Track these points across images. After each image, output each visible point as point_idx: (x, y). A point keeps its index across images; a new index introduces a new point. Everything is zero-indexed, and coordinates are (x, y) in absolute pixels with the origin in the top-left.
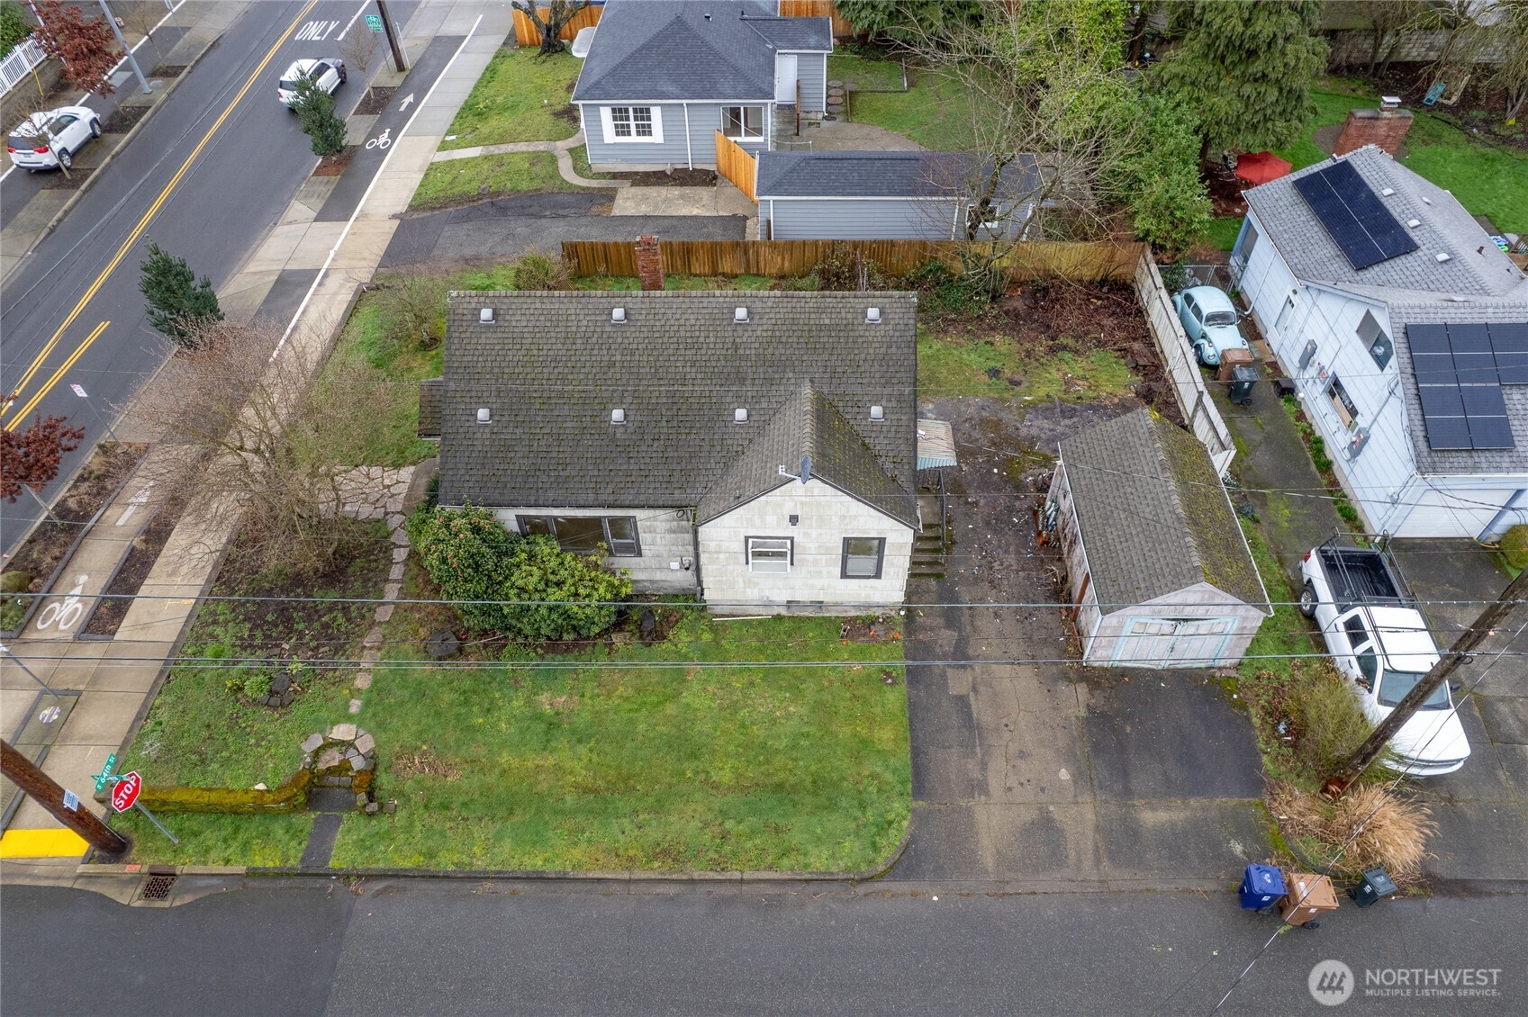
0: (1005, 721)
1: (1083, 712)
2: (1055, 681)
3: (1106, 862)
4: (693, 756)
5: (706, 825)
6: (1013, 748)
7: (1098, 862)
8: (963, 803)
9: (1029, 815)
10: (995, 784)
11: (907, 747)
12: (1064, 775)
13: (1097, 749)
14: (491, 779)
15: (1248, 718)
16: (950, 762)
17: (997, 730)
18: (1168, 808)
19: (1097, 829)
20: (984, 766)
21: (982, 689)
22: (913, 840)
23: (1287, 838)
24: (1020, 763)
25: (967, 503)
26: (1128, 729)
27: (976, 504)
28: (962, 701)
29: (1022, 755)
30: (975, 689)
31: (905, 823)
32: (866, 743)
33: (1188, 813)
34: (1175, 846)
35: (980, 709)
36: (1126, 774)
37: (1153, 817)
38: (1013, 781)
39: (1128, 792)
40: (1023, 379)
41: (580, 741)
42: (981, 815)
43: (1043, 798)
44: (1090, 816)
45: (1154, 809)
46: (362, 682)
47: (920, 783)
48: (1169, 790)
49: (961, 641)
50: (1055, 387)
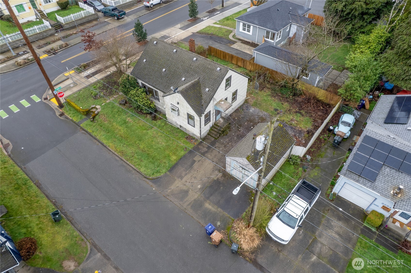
0: (198, 170)
1: (216, 179)
2: (216, 170)
3: (190, 206)
4: (140, 140)
5: (132, 153)
6: (195, 175)
7: (189, 205)
8: (176, 178)
9: (185, 188)
10: (185, 179)
11: (175, 162)
12: (199, 186)
13: (211, 187)
14: (110, 126)
15: (250, 204)
16: (180, 170)
17: (195, 170)
18: (213, 207)
19: (195, 200)
20: (186, 174)
22: (161, 178)
23: (231, 230)
24: (193, 179)
26: (222, 188)
28: (194, 161)
29: (195, 178)
30: (199, 161)
31: (162, 174)
32: (169, 156)
33: (216, 210)
34: (206, 214)
35: (196, 165)
36: (211, 195)
37: (208, 205)
38: (188, 181)
39: (208, 198)
41: (126, 127)
42: (176, 182)
43: (191, 187)
44: (196, 197)
45: (210, 204)
46: (108, 101)
47: (172, 169)
48: (218, 204)
49: (206, 152)
50: (288, 119)
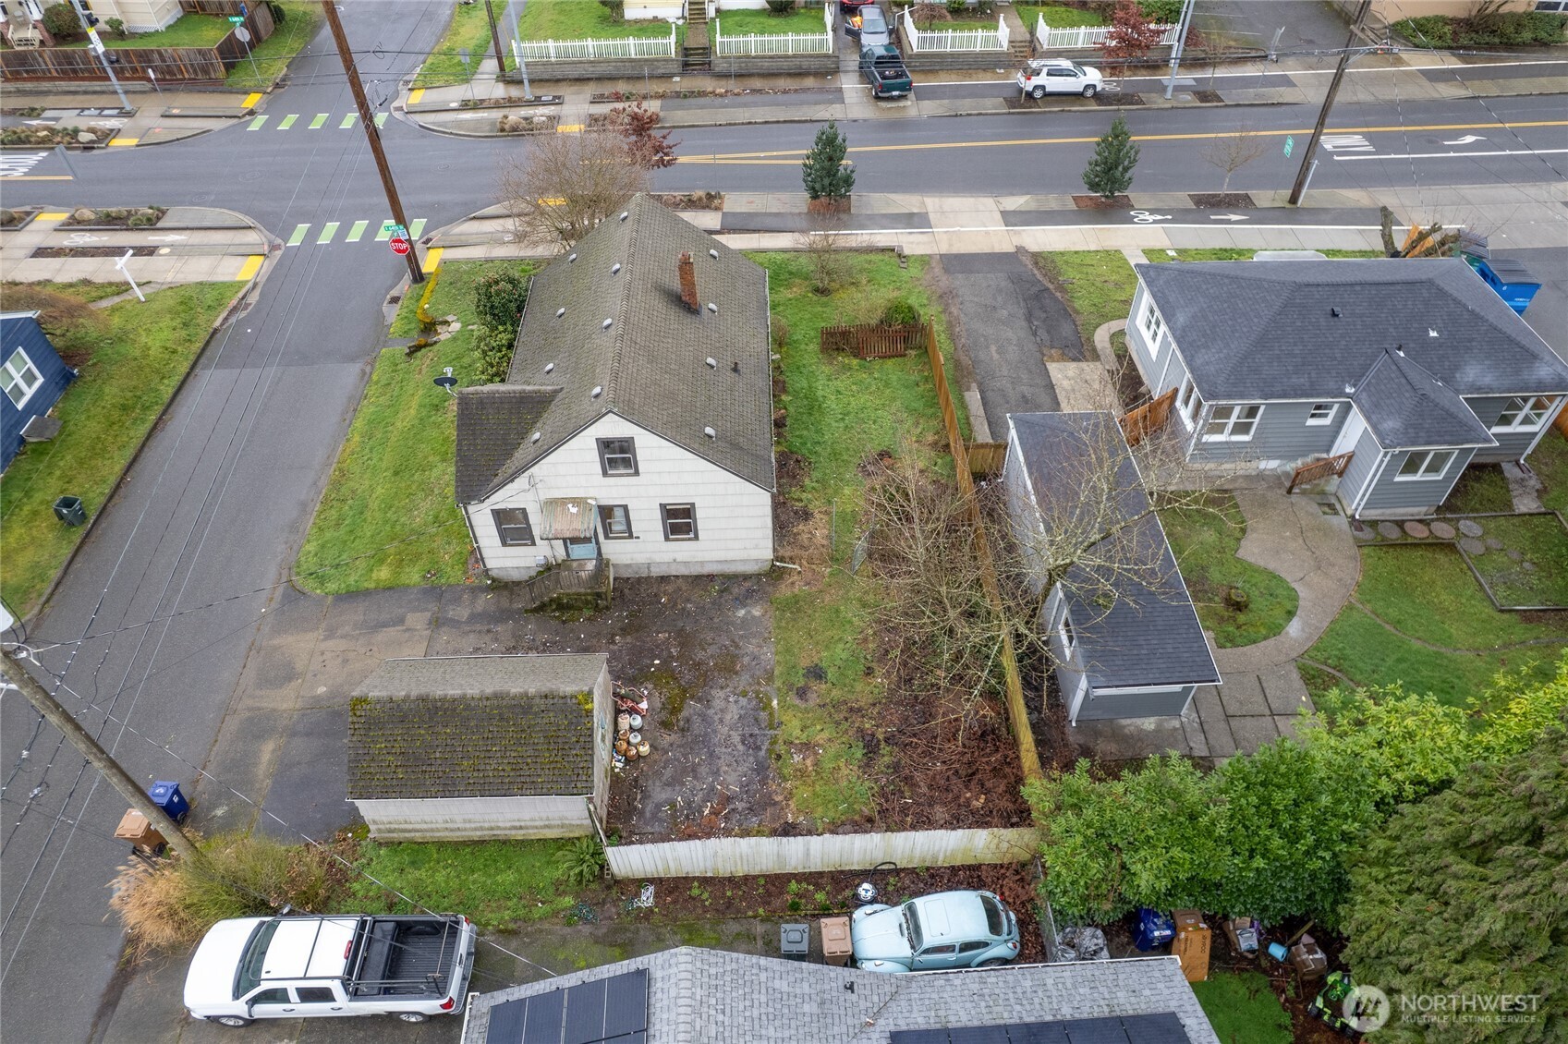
0: (375, 649)
3: (248, 714)
4: (397, 474)
6: (351, 655)
7: (249, 709)
8: (323, 625)
9: (299, 666)
10: (331, 644)
11: (372, 586)
12: (322, 690)
13: (335, 714)
15: (326, 841)
16: (355, 614)
17: (369, 645)
18: (270, 761)
19: (272, 711)
20: (345, 636)
21: (407, 635)
22: (306, 597)
24: (340, 659)
25: (613, 635)
27: (613, 642)
28: (401, 621)
29: (346, 661)
30: (408, 630)
31: (319, 591)
32: (382, 561)
33: (261, 776)
34: (239, 765)
35: (388, 634)
36: (308, 735)
37: (267, 751)
38: (328, 655)
39: (294, 734)
40: (811, 703)
42: (311, 636)
43: (309, 676)
44: (285, 706)
45: (274, 751)
47: (351, 596)
48: (284, 767)
49: (454, 623)
50: (797, 732)
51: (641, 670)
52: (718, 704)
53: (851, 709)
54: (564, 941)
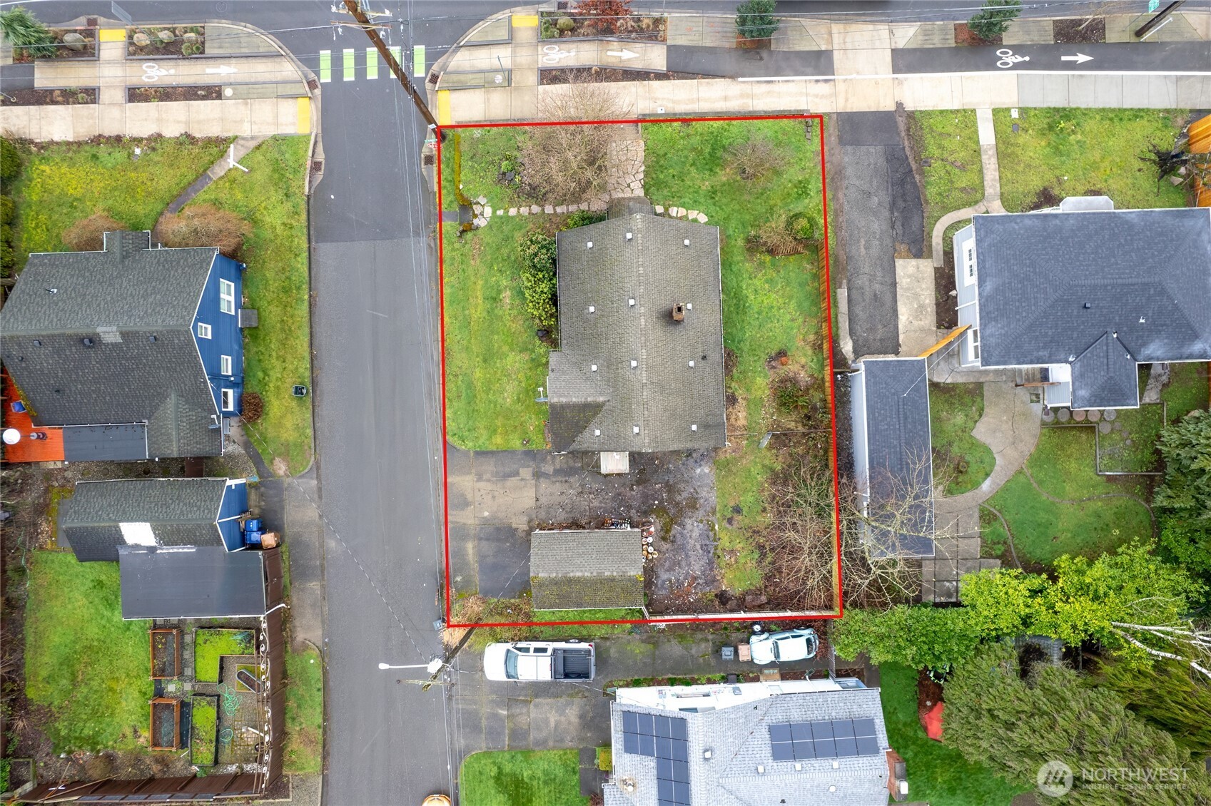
0: (508, 491)
1: (514, 526)
2: (528, 515)
4: (485, 361)
5: (460, 368)
6: (496, 493)
8: (473, 471)
9: (469, 497)
10: (482, 485)
11: (494, 448)
12: (486, 514)
13: (498, 529)
14: (473, 279)
15: (514, 598)
16: (489, 466)
17: (504, 488)
18: (474, 554)
19: (464, 524)
20: (488, 481)
21: (523, 483)
22: (458, 450)
23: (463, 599)
24: (490, 496)
25: (633, 485)
26: (508, 544)
27: (633, 490)
28: (517, 474)
29: (494, 497)
30: (522, 480)
31: (463, 447)
32: (495, 431)
33: (472, 562)
35: (513, 481)
36: (487, 539)
37: (470, 547)
38: (483, 492)
39: (480, 539)
40: (734, 526)
41: (489, 312)
42: (469, 478)
43: (477, 504)
44: (469, 522)
45: (473, 548)
46: (513, 212)
47: (481, 454)
48: (482, 558)
49: (546, 476)
50: (727, 544)
51: (649, 507)
52: (689, 527)
53: (754, 532)
54: (629, 642)
